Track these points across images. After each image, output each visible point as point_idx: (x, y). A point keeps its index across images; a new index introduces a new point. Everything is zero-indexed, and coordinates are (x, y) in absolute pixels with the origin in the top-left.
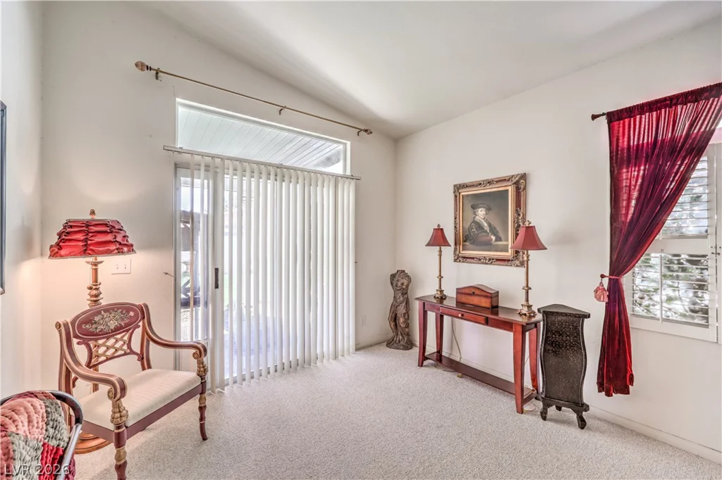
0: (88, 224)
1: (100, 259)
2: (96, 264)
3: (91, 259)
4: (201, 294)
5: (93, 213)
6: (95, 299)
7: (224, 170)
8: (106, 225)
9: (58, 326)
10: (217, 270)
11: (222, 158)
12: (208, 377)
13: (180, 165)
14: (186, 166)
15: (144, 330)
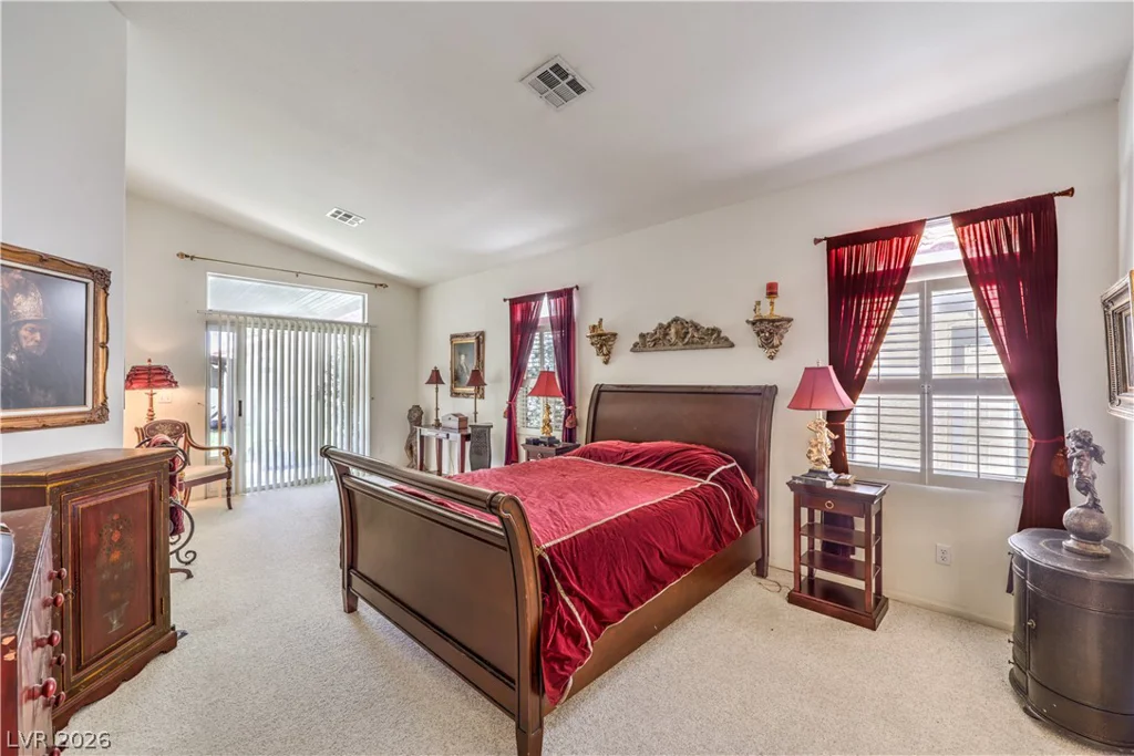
0: (150, 368)
1: (154, 391)
2: (152, 395)
3: (149, 391)
4: (227, 421)
5: (150, 361)
6: (151, 417)
7: (246, 324)
8: (160, 369)
9: (137, 429)
10: (240, 402)
11: (245, 315)
12: (233, 468)
13: (211, 321)
14: (215, 323)
15: (186, 439)
